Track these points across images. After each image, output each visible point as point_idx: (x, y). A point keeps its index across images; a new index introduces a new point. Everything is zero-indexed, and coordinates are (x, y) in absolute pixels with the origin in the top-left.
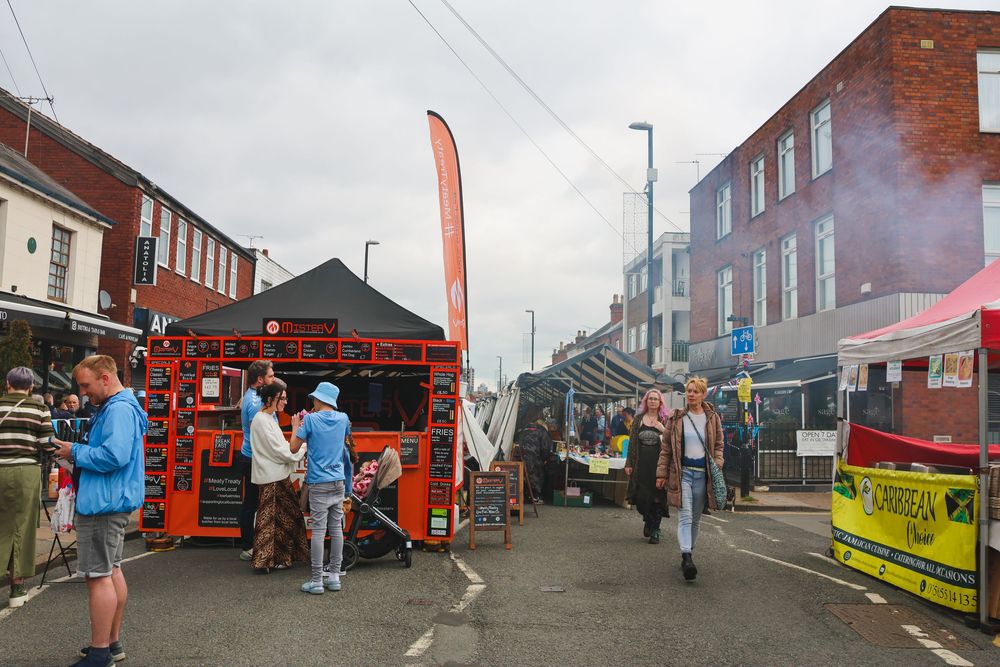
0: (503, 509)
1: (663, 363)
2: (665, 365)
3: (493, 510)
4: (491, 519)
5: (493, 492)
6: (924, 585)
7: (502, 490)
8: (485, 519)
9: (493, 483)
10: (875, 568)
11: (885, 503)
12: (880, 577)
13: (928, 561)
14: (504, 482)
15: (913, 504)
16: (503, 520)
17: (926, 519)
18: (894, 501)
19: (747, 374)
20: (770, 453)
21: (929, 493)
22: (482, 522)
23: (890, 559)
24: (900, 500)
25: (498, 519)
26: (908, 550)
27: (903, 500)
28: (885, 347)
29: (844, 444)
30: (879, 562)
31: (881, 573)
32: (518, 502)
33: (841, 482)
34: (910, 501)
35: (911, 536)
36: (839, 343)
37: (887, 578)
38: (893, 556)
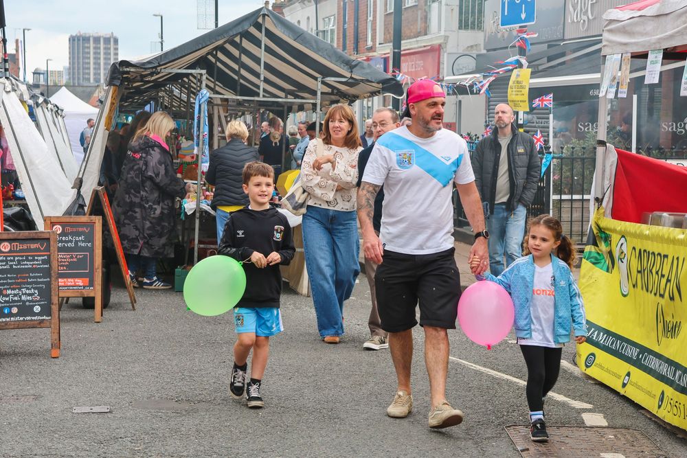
0: (46, 293)
1: (442, 33)
2: (446, 38)
3: (28, 294)
4: (25, 310)
5: (28, 265)
6: (662, 400)
7: (44, 262)
8: (15, 310)
9: (29, 250)
10: (619, 377)
11: (639, 275)
12: (622, 392)
13: (671, 363)
14: (48, 249)
15: (663, 276)
16: (46, 310)
17: (672, 298)
18: (646, 272)
19: (523, 61)
20: (572, 201)
21: (678, 258)
22: (10, 315)
23: (637, 363)
24: (651, 271)
25: (37, 309)
26: (656, 349)
27: (654, 271)
28: (650, 26)
29: (607, 183)
30: (625, 367)
31: (624, 385)
32: (91, 284)
33: (595, 244)
34: (660, 273)
35: (661, 326)
36: (604, 17)
37: (630, 392)
38: (640, 357)
